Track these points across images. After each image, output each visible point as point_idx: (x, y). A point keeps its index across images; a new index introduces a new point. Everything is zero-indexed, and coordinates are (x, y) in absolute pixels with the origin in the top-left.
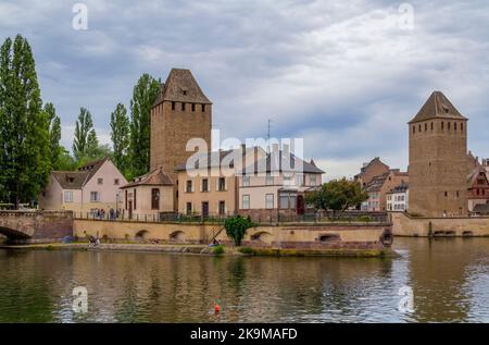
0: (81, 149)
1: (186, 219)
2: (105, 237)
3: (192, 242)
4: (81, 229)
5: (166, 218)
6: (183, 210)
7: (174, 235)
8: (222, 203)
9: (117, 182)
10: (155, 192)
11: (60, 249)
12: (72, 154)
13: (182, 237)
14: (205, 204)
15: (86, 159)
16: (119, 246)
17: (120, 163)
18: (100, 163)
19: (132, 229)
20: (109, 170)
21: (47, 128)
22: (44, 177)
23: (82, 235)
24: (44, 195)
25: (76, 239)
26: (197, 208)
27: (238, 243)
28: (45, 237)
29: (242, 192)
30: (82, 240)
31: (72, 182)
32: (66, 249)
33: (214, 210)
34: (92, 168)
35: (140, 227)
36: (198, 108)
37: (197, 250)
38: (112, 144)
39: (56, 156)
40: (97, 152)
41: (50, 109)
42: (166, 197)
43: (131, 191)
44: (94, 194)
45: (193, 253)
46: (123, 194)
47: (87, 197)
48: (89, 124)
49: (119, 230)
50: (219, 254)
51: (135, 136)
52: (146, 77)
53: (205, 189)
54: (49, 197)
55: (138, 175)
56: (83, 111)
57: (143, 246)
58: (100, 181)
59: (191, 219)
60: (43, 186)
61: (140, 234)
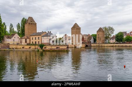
0: (11, 31)
1: (32, 45)
2: (16, 48)
3: (33, 49)
4: (11, 47)
5: (28, 44)
6: (31, 43)
7: (30, 48)
8: (39, 42)
9: (18, 38)
10: (26, 40)
11: (7, 50)
12: (9, 32)
13: (31, 48)
14: (36, 42)
15: (12, 33)
16: (19, 50)
17: (19, 34)
18: (15, 34)
19: (21, 47)
20: (16, 36)
21: (4, 27)
22: (3, 37)
23: (11, 48)
24: (3, 40)
25: (10, 49)
26: (34, 43)
27: (42, 49)
28: (3, 48)
29: (42, 40)
30: (11, 49)
31: (9, 37)
32: (8, 50)
33: (37, 43)
34: (13, 35)
35: (23, 46)
36: (34, 24)
37: (34, 50)
38: (17, 31)
39: (5, 33)
40: (14, 32)
41: (4, 23)
42: (28, 41)
43: (21, 39)
44: (14, 40)
45: (33, 51)
46: (19, 40)
47: (12, 41)
48: (12, 27)
49: (19, 47)
50: (38, 51)
51: (22, 29)
52: (24, 18)
53: (36, 39)
54: (4, 40)
55: (22, 36)
56: (11, 24)
57: (24, 50)
58: (15, 37)
59: (33, 45)
60: (3, 38)
61: (23, 47)
